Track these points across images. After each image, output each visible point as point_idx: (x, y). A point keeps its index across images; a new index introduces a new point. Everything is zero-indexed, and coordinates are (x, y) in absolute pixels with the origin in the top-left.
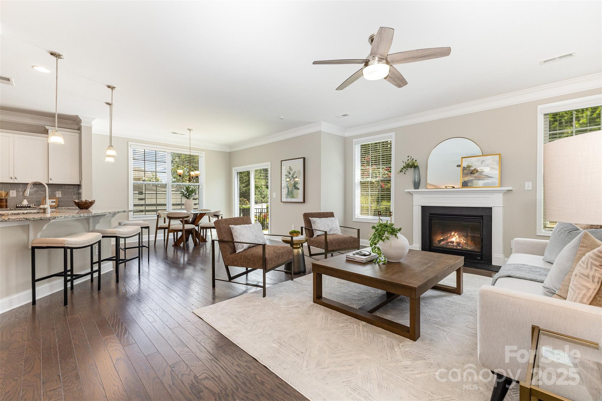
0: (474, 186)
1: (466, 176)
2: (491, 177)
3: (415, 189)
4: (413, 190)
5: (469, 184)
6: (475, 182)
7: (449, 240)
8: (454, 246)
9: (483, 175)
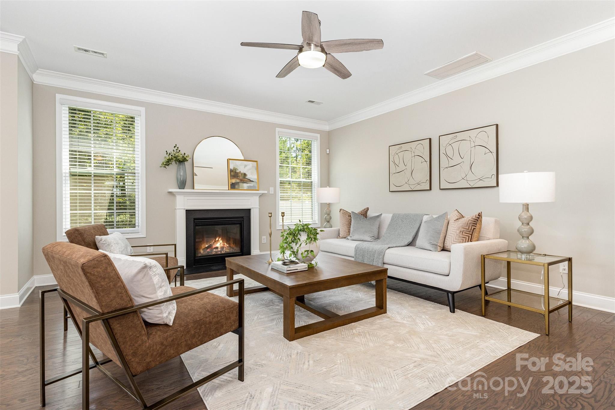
0: (241, 189)
1: (233, 178)
2: (252, 181)
3: (179, 189)
4: (176, 190)
5: (236, 187)
6: (241, 184)
7: (214, 246)
8: (218, 252)
9: (247, 178)
